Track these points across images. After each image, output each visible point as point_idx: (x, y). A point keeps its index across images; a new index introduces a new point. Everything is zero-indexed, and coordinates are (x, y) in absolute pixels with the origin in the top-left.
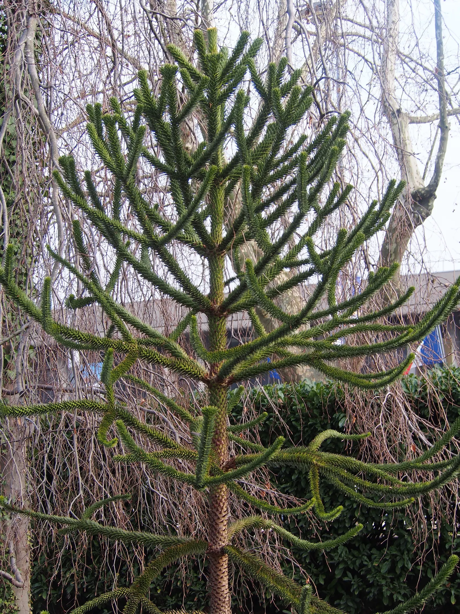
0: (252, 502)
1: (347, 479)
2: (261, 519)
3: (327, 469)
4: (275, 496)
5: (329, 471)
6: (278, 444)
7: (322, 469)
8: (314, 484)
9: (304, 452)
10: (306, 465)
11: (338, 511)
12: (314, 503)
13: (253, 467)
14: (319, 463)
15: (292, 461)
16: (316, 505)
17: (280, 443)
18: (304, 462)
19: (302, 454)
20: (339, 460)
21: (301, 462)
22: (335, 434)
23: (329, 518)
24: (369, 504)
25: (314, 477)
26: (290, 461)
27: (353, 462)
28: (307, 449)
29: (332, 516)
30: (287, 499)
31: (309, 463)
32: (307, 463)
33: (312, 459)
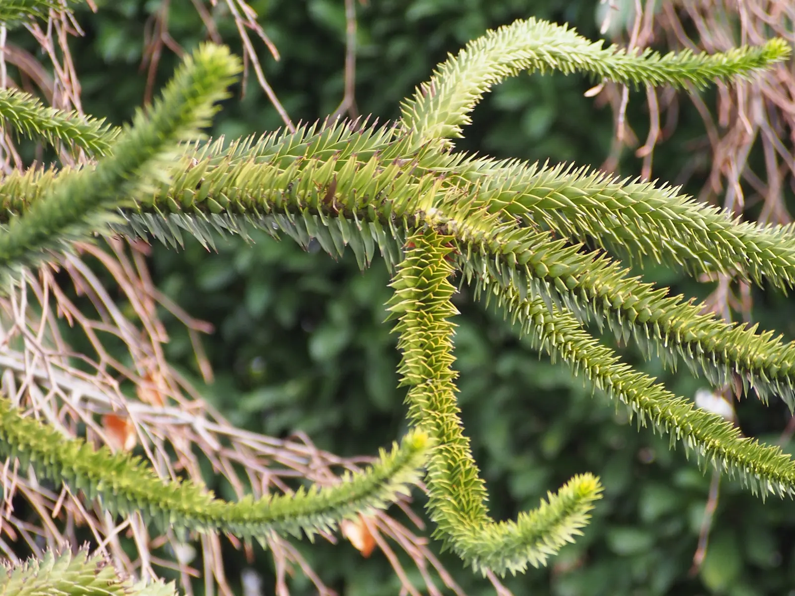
0: (41, 456)
1: (626, 313)
2: (102, 577)
3: (504, 259)
4: (196, 449)
5: (520, 268)
6: (194, 95)
7: (477, 259)
8: (428, 350)
9: (366, 157)
10: (376, 233)
11: (568, 510)
12: (420, 459)
13: (39, 239)
14: (456, 223)
15: (294, 209)
16: (439, 477)
17: (207, 88)
18: (365, 216)
19: (351, 162)
20: (578, 200)
21: (348, 215)
22: (562, 51)
23: (510, 550)
24: (765, 474)
25: (427, 304)
26: (279, 210)
27: (669, 213)
28: (382, 137)
29: (535, 538)
30: (272, 463)
31: (398, 222)
32: (383, 223)
33: (411, 198)
